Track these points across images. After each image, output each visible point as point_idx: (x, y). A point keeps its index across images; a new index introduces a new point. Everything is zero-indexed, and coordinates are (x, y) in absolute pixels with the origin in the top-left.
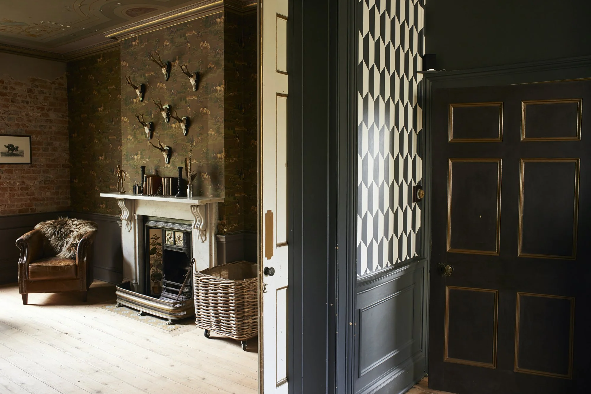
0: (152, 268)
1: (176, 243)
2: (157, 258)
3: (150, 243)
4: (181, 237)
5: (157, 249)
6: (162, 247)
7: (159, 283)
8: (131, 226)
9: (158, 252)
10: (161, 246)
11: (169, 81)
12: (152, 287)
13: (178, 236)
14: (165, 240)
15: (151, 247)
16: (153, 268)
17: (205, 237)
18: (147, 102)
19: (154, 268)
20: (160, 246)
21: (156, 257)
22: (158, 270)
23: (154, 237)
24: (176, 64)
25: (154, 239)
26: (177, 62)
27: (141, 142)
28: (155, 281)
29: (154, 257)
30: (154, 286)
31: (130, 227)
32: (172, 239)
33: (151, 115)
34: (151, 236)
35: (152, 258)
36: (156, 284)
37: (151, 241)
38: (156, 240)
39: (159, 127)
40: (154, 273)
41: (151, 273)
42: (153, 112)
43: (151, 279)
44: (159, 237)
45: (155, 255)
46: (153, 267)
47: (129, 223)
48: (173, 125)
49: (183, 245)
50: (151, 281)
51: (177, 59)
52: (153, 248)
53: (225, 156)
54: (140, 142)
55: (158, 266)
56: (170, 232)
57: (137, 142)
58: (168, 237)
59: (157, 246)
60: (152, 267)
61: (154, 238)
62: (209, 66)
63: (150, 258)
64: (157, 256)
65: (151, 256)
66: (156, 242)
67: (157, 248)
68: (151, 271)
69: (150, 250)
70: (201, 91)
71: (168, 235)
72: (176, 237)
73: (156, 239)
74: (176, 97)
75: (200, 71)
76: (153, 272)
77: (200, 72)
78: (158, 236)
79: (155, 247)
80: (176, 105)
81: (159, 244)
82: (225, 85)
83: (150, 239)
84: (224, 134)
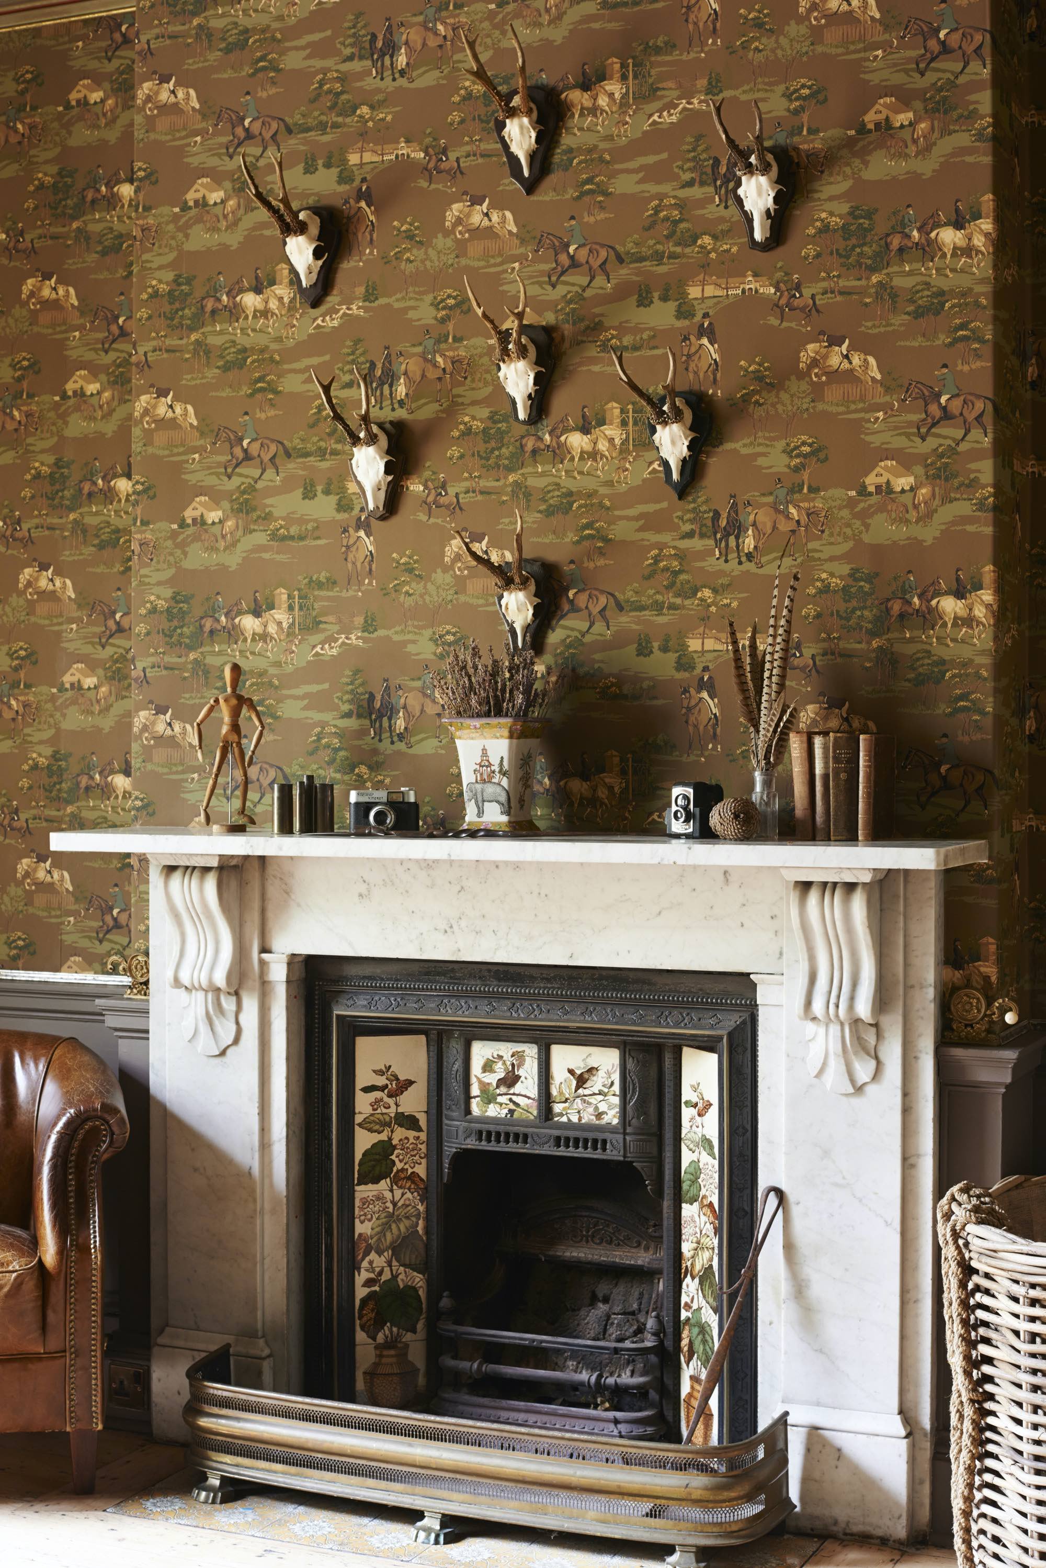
0: (365, 1264)
1: (557, 1108)
2: (395, 1204)
3: (358, 1119)
4: (601, 1073)
5: (394, 1147)
6: (423, 1136)
7: (407, 1346)
8: (237, 1023)
9: (399, 1165)
10: (420, 1130)
11: (545, 195)
12: (365, 1373)
13: (571, 1072)
14: (468, 1098)
15: (364, 1141)
16: (371, 1263)
17: (873, 1064)
18: (355, 309)
19: (379, 1261)
20: (412, 1134)
21: (388, 1195)
22: (402, 1269)
23: (381, 1081)
24: (603, 101)
25: (378, 1094)
26: (615, 87)
27: (301, 538)
28: (380, 1337)
29: (379, 1198)
30: (376, 1365)
31: (233, 1027)
32: (528, 1086)
33: (390, 378)
34: (364, 1076)
35: (365, 1201)
36: (386, 1353)
37: (363, 1104)
38: (391, 1101)
39: (454, 451)
40: (377, 1288)
41: (361, 1292)
42: (410, 365)
43: (358, 1322)
44: (410, 1083)
45: (384, 1185)
46: (373, 1256)
47: (229, 1004)
48: (577, 441)
49: (612, 1117)
50: (361, 1336)
51: (617, 76)
52: (374, 1146)
53: (995, 607)
54: (284, 538)
55: (397, 1250)
56: (506, 1049)
57: (261, 538)
58: (492, 1079)
59: (400, 1133)
60: (367, 1253)
61: (382, 1089)
62: (870, 118)
63: (357, 1203)
64: (398, 1193)
65: (363, 1191)
66: (392, 1111)
67: (394, 1142)
68: (362, 1277)
69: (358, 1156)
70: (810, 250)
71: (488, 1067)
72: (559, 1074)
73: (390, 1096)
74: (600, 280)
75: (796, 139)
76: (369, 1283)
77: (796, 149)
78: (402, 1077)
79: (384, 1137)
80: (596, 327)
81: (409, 1122)
82: (999, 220)
83: (359, 1096)
84: (995, 486)
